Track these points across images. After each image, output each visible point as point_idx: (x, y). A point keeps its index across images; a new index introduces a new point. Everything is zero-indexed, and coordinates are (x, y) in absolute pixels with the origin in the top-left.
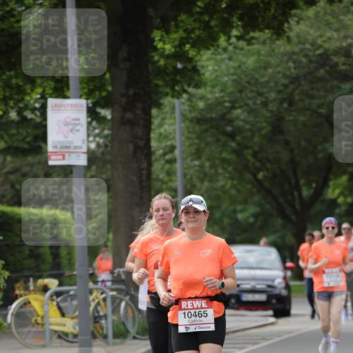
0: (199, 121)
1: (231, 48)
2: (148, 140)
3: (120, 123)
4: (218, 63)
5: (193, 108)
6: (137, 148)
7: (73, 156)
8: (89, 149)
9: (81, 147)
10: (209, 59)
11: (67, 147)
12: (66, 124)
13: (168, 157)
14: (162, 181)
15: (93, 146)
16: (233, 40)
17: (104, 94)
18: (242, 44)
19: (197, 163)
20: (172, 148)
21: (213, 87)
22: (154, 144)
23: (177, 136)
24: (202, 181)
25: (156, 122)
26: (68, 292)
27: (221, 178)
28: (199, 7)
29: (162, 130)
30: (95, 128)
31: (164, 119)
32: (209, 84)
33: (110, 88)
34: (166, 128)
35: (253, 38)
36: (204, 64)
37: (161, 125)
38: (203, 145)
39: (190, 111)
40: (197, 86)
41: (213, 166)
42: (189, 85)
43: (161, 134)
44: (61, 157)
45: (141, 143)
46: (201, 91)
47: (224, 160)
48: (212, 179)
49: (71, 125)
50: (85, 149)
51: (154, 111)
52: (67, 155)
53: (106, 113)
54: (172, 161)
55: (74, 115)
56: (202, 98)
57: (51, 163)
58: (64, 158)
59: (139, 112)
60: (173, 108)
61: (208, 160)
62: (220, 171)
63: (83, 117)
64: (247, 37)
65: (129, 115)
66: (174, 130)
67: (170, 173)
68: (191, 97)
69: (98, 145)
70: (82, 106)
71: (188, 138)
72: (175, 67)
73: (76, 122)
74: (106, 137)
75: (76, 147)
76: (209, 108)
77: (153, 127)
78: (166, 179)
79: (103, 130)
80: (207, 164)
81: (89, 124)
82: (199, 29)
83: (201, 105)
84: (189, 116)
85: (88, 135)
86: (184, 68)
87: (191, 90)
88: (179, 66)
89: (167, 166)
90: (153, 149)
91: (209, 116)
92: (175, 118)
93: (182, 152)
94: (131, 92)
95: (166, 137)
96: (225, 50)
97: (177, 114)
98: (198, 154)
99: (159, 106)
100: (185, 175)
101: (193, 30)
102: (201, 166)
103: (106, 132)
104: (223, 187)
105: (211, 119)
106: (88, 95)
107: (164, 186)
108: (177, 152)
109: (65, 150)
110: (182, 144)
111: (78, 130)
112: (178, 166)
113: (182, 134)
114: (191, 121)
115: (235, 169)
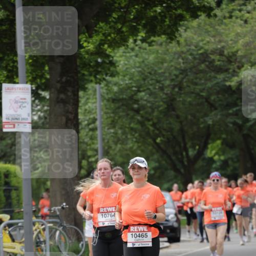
0: (114, 100)
1: (137, 48)
2: (77, 114)
3: (56, 102)
4: (128, 59)
5: (109, 91)
6: (68, 119)
7: (21, 125)
8: (32, 120)
9: (27, 119)
10: (121, 56)
11: (16, 119)
12: (16, 102)
13: (91, 126)
14: (87, 144)
15: (36, 118)
16: (139, 42)
17: (43, 81)
18: (145, 45)
19: (112, 131)
20: (94, 120)
21: (124, 76)
22: (81, 117)
23: (98, 111)
24: (116, 144)
25: (82, 101)
26: (17, 224)
27: (130, 142)
28: (114, 18)
29: (87, 107)
30: (37, 105)
31: (88, 99)
32: (121, 74)
33: (48, 76)
34: (90, 105)
35: (153, 41)
36: (118, 59)
37: (86, 103)
38: (116, 118)
39: (107, 94)
40: (112, 75)
41: (124, 133)
42: (106, 75)
43: (86, 110)
44: (12, 126)
45: (71, 116)
46: (115, 79)
47: (132, 129)
48: (123, 142)
49: (20, 103)
50: (30, 121)
51: (81, 93)
52: (16, 125)
53: (46, 94)
54: (94, 130)
55: (22, 96)
56: (116, 84)
57: (5, 130)
58: (14, 127)
59: (69, 94)
60: (95, 91)
61: (121, 128)
62: (129, 136)
63: (28, 97)
64: (149, 41)
65: (62, 96)
66: (96, 106)
67: (92, 138)
68: (108, 83)
69: (40, 117)
70: (27, 89)
71: (106, 113)
72: (97, 61)
73: (24, 101)
74: (46, 111)
75: (24, 119)
76: (121, 91)
77: (80, 105)
78: (90, 142)
79: (44, 106)
80: (120, 132)
81: (33, 102)
82: (114, 34)
83: (115, 89)
84: (107, 97)
85: (33, 110)
86: (103, 62)
87: (108, 78)
88: (99, 60)
89: (91, 133)
90: (80, 121)
91: (121, 97)
92: (96, 98)
93: (102, 123)
94: (64, 79)
95: (90, 112)
96: (133, 49)
97: (98, 96)
98: (113, 124)
99: (85, 89)
100: (103, 140)
101: (109, 35)
102: (116, 133)
103: (46, 108)
104: (131, 148)
105: (123, 99)
106: (32, 81)
107: (88, 147)
108: (98, 123)
109: (15, 121)
110: (102, 117)
111: (25, 107)
112: (98, 132)
113: (102, 110)
114: (108, 100)
115: (140, 135)
